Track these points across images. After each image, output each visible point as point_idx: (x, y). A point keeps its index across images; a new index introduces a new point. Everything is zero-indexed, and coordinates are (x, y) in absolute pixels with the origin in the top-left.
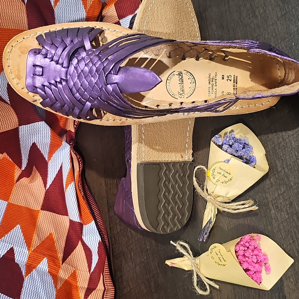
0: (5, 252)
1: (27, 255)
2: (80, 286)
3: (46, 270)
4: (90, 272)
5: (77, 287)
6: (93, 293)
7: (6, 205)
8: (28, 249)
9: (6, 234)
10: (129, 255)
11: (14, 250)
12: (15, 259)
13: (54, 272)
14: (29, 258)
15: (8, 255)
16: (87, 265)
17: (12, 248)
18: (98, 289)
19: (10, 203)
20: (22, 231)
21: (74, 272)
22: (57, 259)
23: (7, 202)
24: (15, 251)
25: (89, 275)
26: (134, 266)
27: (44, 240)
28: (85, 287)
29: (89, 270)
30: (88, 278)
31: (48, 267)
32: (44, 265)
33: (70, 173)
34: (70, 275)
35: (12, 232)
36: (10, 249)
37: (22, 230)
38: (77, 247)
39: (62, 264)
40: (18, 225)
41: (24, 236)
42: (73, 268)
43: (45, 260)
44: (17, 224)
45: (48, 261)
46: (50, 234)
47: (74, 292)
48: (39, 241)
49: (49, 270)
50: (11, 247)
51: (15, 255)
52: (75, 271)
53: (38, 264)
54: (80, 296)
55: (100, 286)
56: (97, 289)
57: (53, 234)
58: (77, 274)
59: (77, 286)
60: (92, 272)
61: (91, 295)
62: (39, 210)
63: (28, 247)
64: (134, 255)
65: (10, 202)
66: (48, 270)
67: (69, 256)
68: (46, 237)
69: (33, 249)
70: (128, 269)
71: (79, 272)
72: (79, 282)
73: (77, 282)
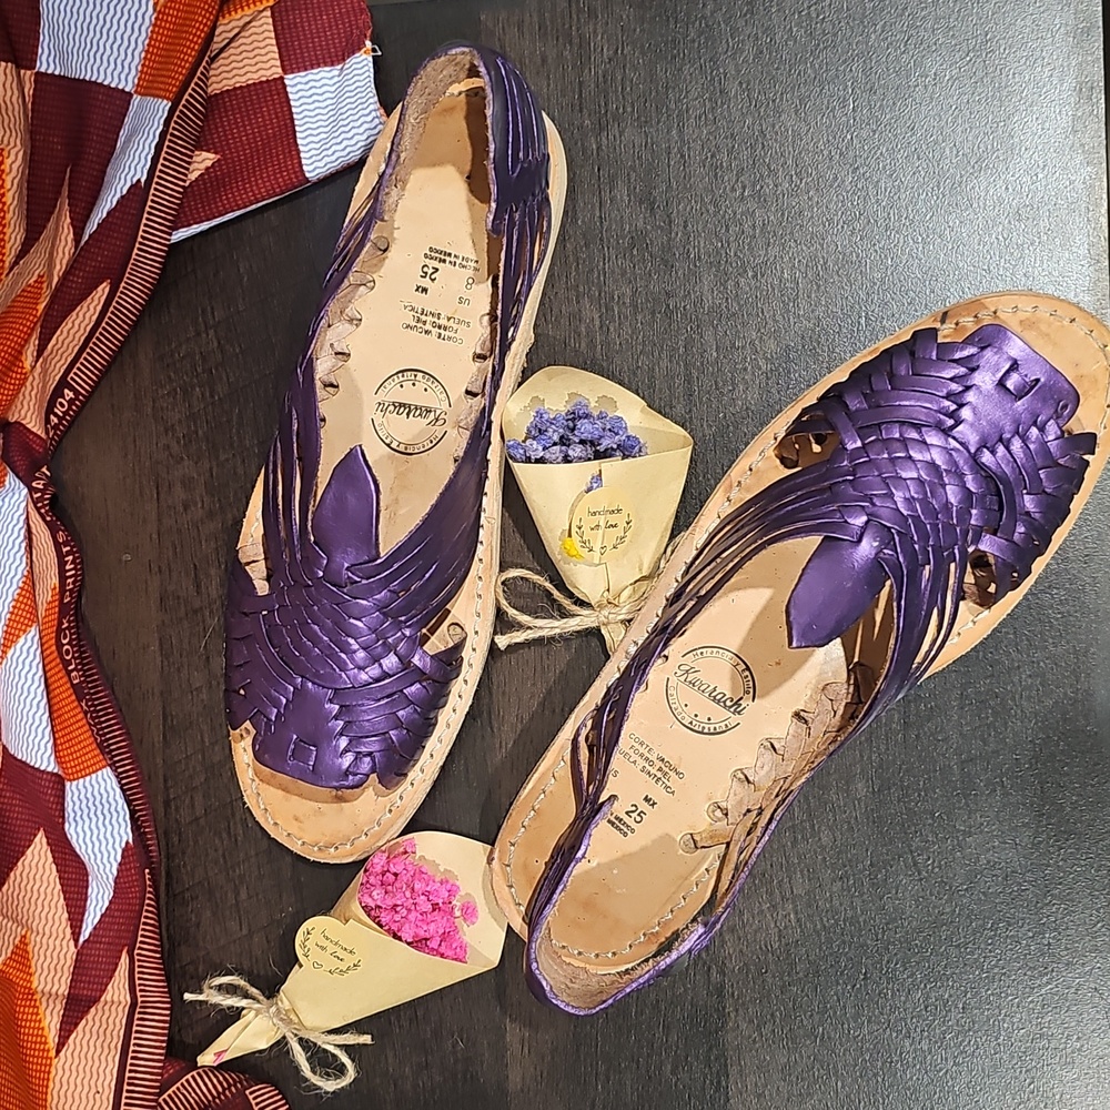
2: (39, 989)
4: (76, 941)
5: (33, 995)
6: (90, 1017)
10: (230, 895)
16: (66, 915)
18: (109, 999)
21: (20, 941)
25: (73, 951)
26: (245, 932)
28: (60, 992)
29: (73, 933)
30: (70, 962)
33: (24, 593)
34: (9, 955)
38: (29, 852)
42: (19, 928)
47: (23, 1012)
52: (25, 937)
54: (45, 1024)
55: (117, 991)
56: (103, 999)
58: (30, 948)
59: (30, 989)
60: (84, 942)
61: (84, 1021)
64: (250, 897)
67: (4, 884)
70: (222, 942)
71: (38, 939)
72: (37, 974)
73: (31, 975)
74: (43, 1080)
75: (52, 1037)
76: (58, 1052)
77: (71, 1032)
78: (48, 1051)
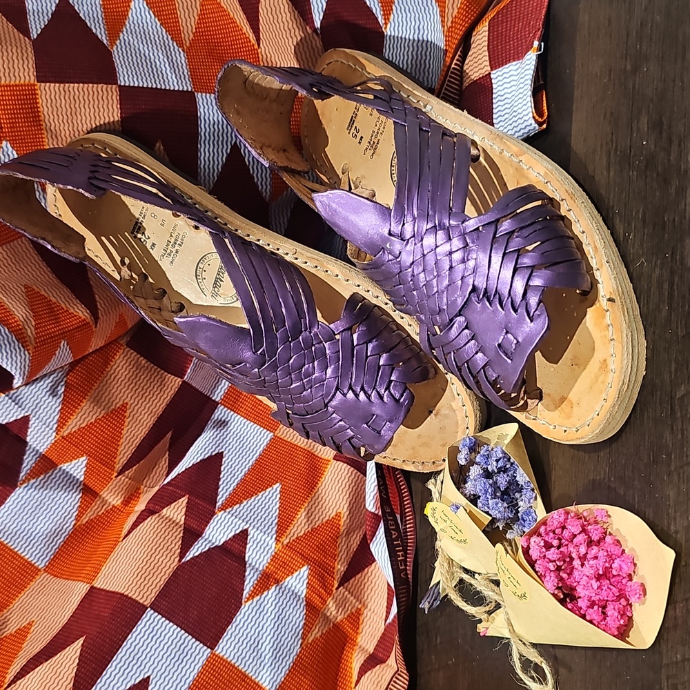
0: (230, 536)
1: (270, 551)
2: (360, 644)
3: (302, 592)
4: (386, 621)
5: (354, 645)
6: (374, 670)
7: (269, 439)
8: (276, 539)
9: (246, 499)
11: (248, 536)
12: (245, 554)
13: (316, 601)
14: (275, 558)
15: (234, 542)
16: (386, 604)
17: (247, 530)
19: (276, 437)
20: (280, 498)
21: (356, 611)
22: (331, 574)
23: (272, 434)
24: (249, 538)
25: (383, 627)
27: (318, 526)
28: (369, 650)
30: (380, 634)
31: (308, 588)
32: (299, 581)
34: (346, 616)
35: (260, 497)
36: (241, 532)
37: (281, 496)
39: (337, 589)
40: (278, 484)
41: (280, 510)
42: (357, 603)
43: (304, 571)
44: (277, 482)
45: (309, 574)
46: (336, 515)
48: (306, 527)
49: (307, 593)
50: (245, 528)
51: (248, 546)
52: (360, 610)
53: (288, 575)
56: (387, 662)
57: (342, 516)
58: (361, 618)
59: (355, 641)
60: (388, 625)
61: (370, 672)
62: (329, 458)
63: (277, 536)
65: (278, 435)
66: (305, 592)
67: (358, 573)
68: (324, 521)
69: (287, 541)
72: (362, 634)
73: (357, 633)
75: (355, 676)
76: (356, 685)
77: (362, 676)
78: (351, 683)
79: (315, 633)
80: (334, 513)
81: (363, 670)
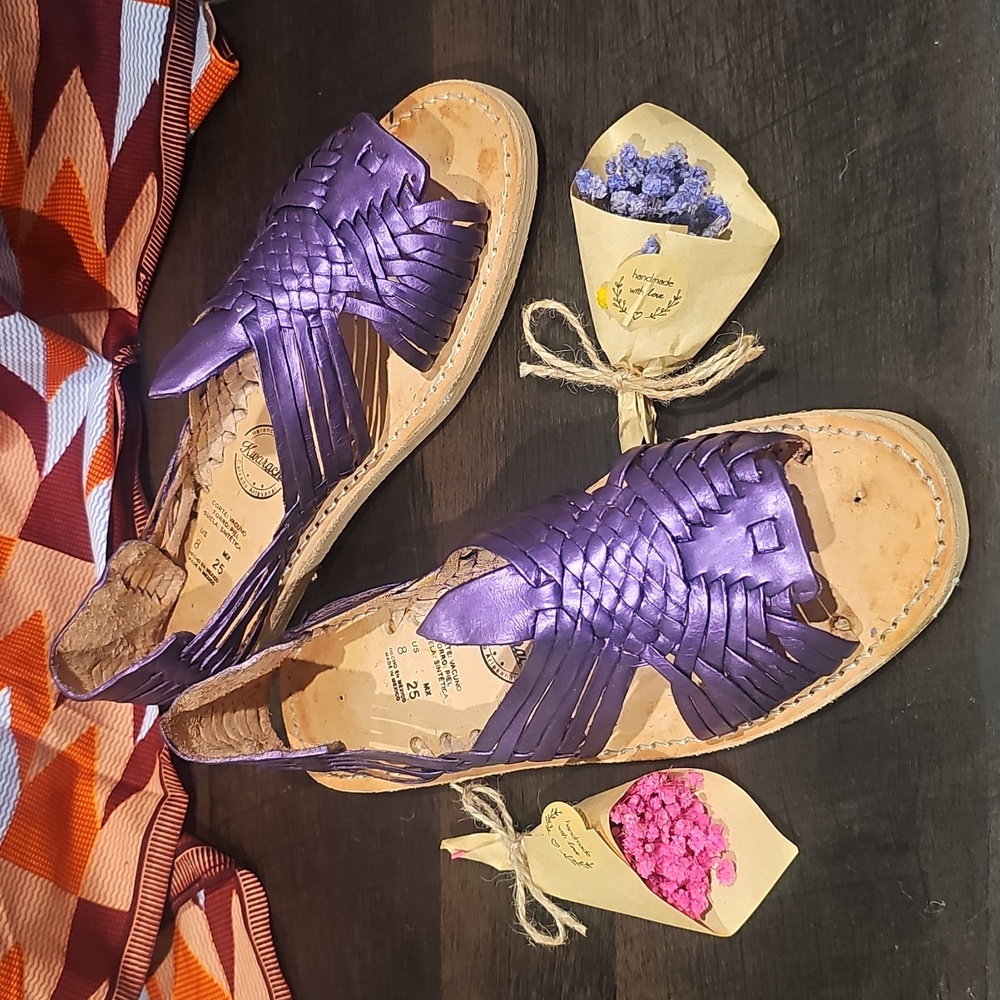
2: (100, 772)
3: (6, 722)
4: (135, 738)
5: (93, 776)
6: (130, 800)
13: (27, 729)
16: (132, 716)
18: (149, 790)
21: (88, 732)
22: (44, 692)
25: (132, 745)
27: (13, 632)
28: (115, 778)
29: (134, 732)
30: (127, 755)
31: (12, 715)
34: (74, 741)
39: (55, 708)
42: (89, 721)
45: (12, 697)
46: (35, 615)
47: (80, 787)
49: (12, 722)
52: (93, 728)
54: (96, 800)
56: (145, 789)
57: (43, 614)
58: (96, 739)
59: (92, 771)
60: (141, 741)
61: (123, 804)
62: (12, 537)
66: (9, 721)
68: (20, 623)
71: (106, 732)
72: (100, 760)
73: (94, 760)
74: (88, 845)
75: (100, 814)
76: (103, 824)
77: (112, 811)
78: (96, 823)
79: (36, 769)
80: (31, 613)
81: (112, 803)
